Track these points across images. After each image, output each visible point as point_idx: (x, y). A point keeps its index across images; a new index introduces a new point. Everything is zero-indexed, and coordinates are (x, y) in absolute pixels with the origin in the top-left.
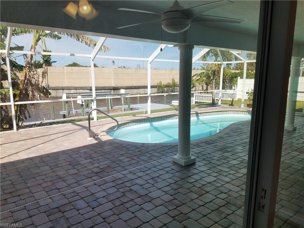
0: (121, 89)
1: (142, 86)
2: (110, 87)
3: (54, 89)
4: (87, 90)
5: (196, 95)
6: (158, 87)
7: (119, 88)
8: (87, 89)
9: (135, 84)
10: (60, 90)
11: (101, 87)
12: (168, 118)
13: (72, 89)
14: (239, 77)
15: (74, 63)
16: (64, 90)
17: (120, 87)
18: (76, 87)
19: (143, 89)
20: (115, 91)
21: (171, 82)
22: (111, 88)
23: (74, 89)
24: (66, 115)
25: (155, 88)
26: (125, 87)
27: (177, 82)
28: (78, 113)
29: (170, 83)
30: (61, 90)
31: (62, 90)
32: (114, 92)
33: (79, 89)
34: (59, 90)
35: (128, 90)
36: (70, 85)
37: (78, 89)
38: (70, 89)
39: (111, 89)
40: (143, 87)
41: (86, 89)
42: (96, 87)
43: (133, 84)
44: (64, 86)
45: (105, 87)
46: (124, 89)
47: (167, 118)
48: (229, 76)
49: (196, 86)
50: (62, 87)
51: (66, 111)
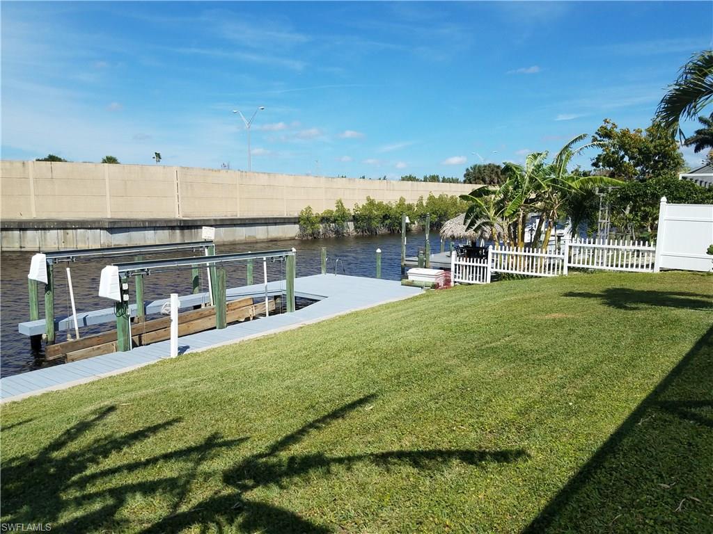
0: (203, 227)
1: (261, 219)
2: (171, 221)
4: (99, 230)
5: (495, 251)
6: (302, 222)
7: (199, 224)
8: (101, 229)
9: (240, 214)
10: (12, 229)
11: (144, 221)
13: (53, 229)
14: (664, 199)
16: (25, 229)
17: (201, 220)
18: (65, 222)
19: (264, 228)
20: (186, 231)
21: (335, 209)
22: (175, 224)
23: (58, 229)
24: (44, 337)
25: (295, 223)
26: (215, 220)
27: (349, 210)
28: (88, 324)
29: (332, 211)
30: (17, 233)
31: (21, 229)
32: (183, 235)
33: (75, 229)
34: (10, 232)
35: (222, 230)
36: (44, 216)
37: (72, 229)
38: (44, 229)
39: (173, 228)
40: (263, 222)
41: (97, 228)
43: (235, 214)
44: (25, 217)
45: (156, 221)
46: (211, 226)
48: (611, 196)
49: (495, 225)
50: (20, 223)
51: (43, 322)
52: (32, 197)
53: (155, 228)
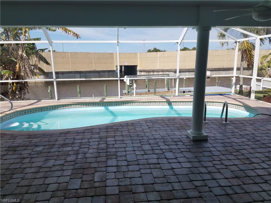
3: (147, 71)
8: (172, 72)
12: (126, 104)
13: (160, 72)
15: (184, 48)
16: (154, 72)
23: (161, 72)
24: (126, 94)
31: (153, 72)
33: (166, 72)
42: (180, 70)
47: (124, 104)
51: (126, 91)
52: (158, 63)
53: (189, 72)
